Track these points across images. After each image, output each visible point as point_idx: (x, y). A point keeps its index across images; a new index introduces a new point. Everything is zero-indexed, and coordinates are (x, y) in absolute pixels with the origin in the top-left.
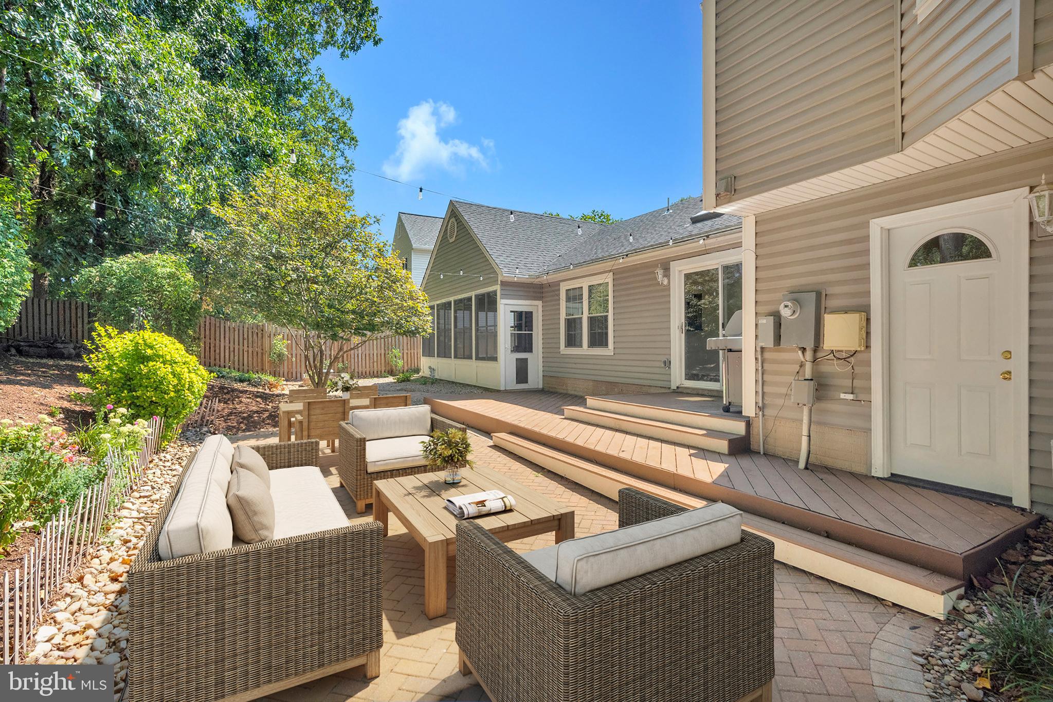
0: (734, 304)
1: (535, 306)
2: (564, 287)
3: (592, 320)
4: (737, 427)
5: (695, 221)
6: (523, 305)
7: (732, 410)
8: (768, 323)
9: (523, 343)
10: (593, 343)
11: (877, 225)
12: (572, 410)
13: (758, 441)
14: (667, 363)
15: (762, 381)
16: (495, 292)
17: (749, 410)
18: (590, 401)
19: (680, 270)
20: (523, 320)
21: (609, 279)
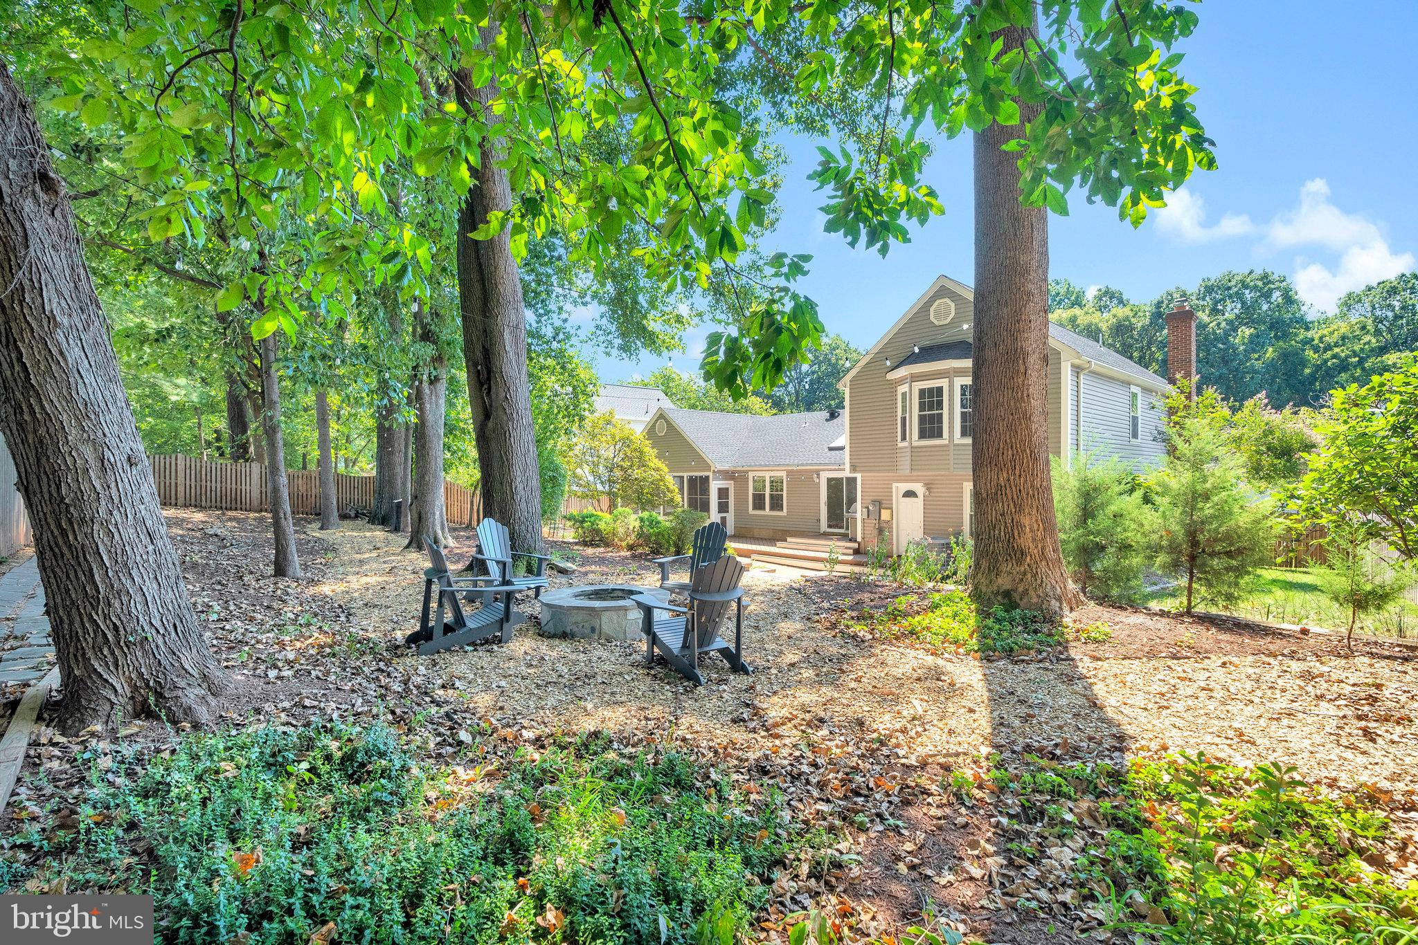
0: (852, 501)
1: (729, 484)
2: (751, 475)
3: (772, 496)
4: (856, 545)
5: (831, 449)
6: (723, 484)
7: (853, 540)
8: (865, 510)
9: (723, 508)
10: (772, 508)
11: (895, 485)
12: (779, 544)
13: (862, 550)
14: (819, 521)
15: (863, 530)
16: (707, 478)
17: (859, 539)
18: (789, 539)
19: (825, 476)
20: (723, 493)
21: (784, 474)
